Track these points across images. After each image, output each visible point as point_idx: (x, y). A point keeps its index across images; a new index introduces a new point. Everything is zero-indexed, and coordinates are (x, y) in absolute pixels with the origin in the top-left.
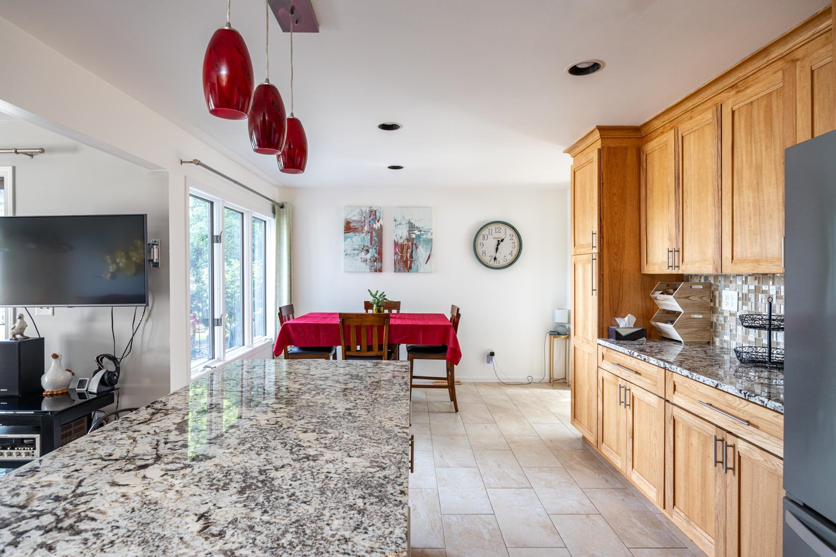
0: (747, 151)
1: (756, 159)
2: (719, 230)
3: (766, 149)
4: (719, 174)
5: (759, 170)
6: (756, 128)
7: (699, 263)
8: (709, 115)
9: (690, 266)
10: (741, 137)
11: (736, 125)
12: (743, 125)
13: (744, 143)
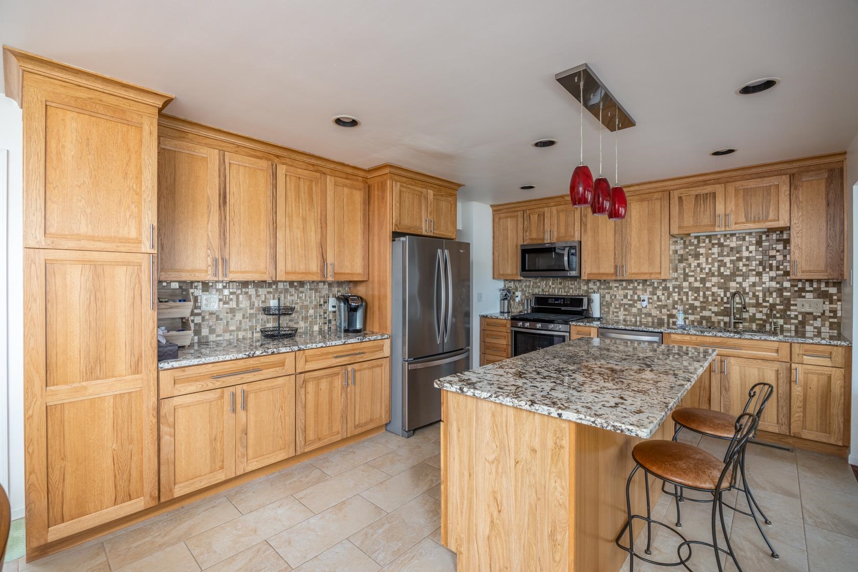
0: (296, 206)
1: (302, 214)
2: (274, 250)
3: (309, 210)
4: (274, 211)
5: (304, 220)
6: (303, 195)
7: (251, 272)
8: (264, 164)
9: (239, 274)
10: (292, 195)
11: (288, 184)
12: (293, 188)
13: (293, 199)
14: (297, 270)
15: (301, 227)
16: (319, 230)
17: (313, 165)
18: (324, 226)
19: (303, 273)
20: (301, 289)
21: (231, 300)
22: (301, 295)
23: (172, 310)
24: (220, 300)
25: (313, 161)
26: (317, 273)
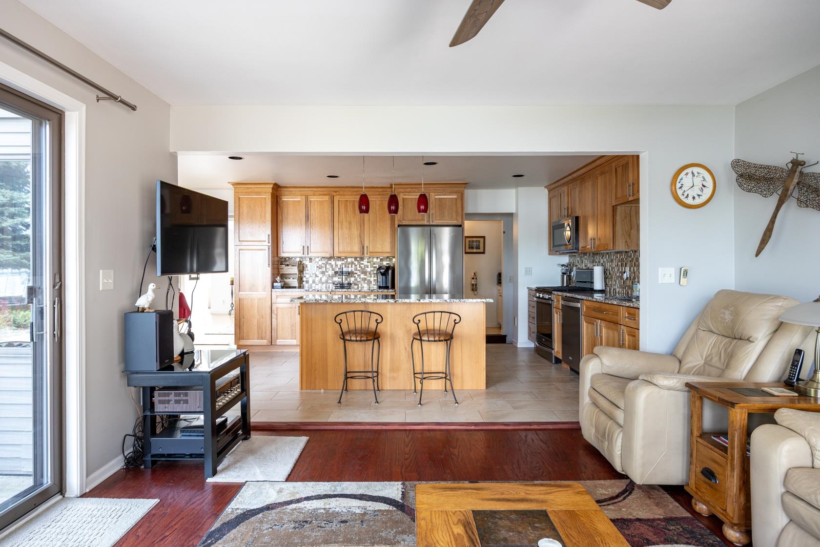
4: (332, 220)
5: (350, 223)
6: (349, 209)
7: (320, 252)
8: (327, 198)
9: (315, 254)
10: (342, 211)
11: (340, 205)
12: (343, 207)
13: (344, 213)
14: (346, 251)
15: (348, 227)
16: (359, 228)
17: (356, 192)
18: (362, 225)
19: (350, 253)
20: (362, 262)
21: (323, 267)
22: (361, 266)
23: (289, 270)
24: (317, 267)
25: (355, 189)
26: (358, 252)
